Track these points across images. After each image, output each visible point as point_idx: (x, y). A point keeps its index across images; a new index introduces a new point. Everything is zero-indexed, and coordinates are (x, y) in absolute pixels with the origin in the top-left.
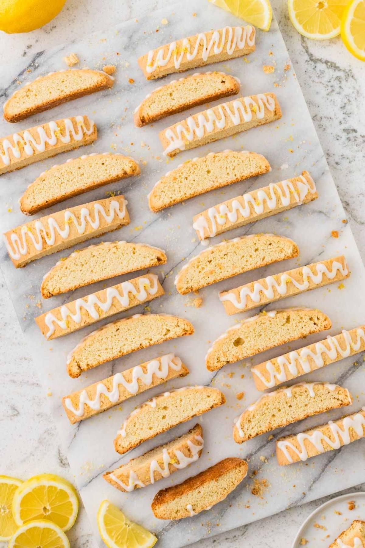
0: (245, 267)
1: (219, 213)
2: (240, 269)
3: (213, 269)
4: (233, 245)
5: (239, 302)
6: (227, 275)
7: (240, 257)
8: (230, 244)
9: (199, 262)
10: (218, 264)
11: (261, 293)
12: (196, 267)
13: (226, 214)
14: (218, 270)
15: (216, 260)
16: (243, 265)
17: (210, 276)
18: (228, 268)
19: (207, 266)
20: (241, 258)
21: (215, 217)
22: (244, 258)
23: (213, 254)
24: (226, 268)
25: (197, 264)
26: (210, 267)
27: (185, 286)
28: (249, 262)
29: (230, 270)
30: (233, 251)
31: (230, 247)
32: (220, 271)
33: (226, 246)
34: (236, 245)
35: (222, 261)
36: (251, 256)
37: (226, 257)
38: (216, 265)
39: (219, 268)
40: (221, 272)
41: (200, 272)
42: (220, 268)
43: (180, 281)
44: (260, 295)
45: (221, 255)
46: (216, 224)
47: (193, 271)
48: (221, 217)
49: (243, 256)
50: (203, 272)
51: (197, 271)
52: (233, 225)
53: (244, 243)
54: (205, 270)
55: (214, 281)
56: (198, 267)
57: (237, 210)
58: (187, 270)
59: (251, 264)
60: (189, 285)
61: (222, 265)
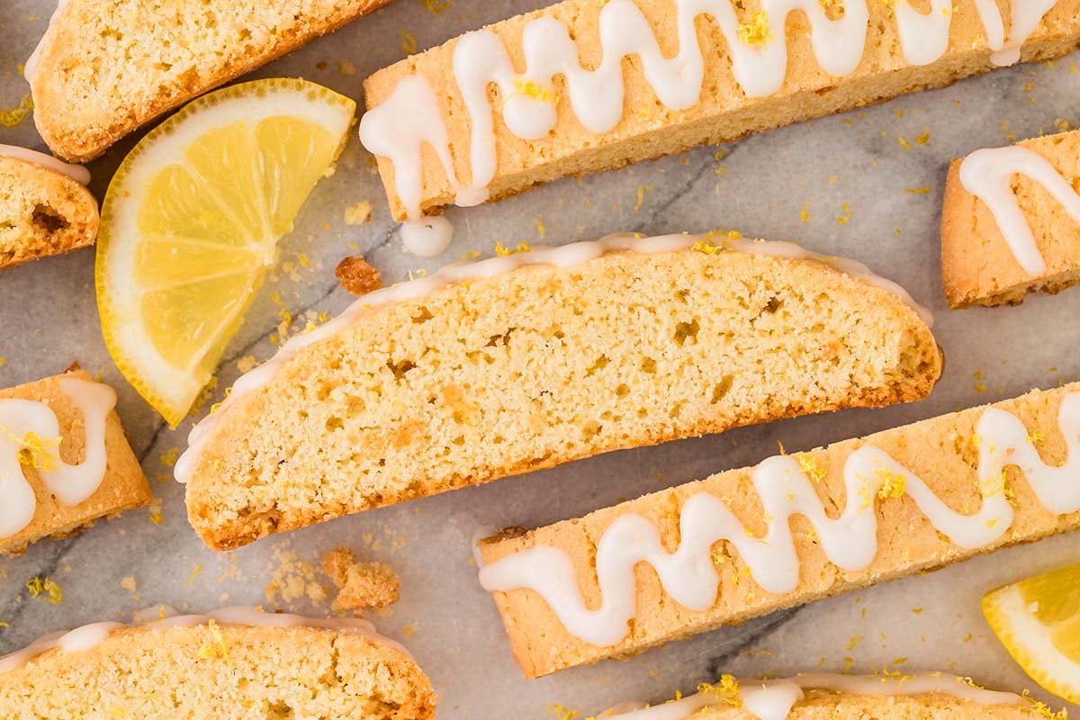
0: (609, 427)
1: (518, 66)
2: (576, 434)
3: (413, 414)
4: (552, 287)
5: (591, 601)
6: (496, 462)
7: (581, 363)
8: (533, 278)
9: (336, 366)
10: (450, 391)
11: (721, 559)
12: (312, 390)
13: (559, 81)
14: (441, 427)
15: (436, 363)
16: (595, 416)
17: (390, 454)
18: (505, 417)
19: (378, 391)
20: (590, 372)
21: (492, 91)
22: (609, 375)
23: (428, 324)
24: (491, 416)
25: (326, 374)
26: (401, 399)
27: (236, 498)
28: (634, 397)
29: (510, 436)
30: (545, 325)
31: (532, 298)
32: (454, 430)
33: (506, 288)
34: (569, 290)
35: (474, 374)
36: (649, 366)
37: (497, 352)
38: (437, 390)
39: (449, 411)
40: (460, 441)
41: (333, 423)
42: (458, 418)
43: (212, 459)
44: (718, 569)
45: (470, 337)
46: (496, 131)
47: (294, 415)
48: (530, 91)
49: (603, 361)
50: (352, 425)
51: (320, 413)
52: (594, 145)
53: (618, 282)
54: (365, 419)
55: (415, 486)
56: (325, 393)
57: (629, 62)
58: (258, 404)
59: (643, 412)
60: (263, 496)
61: (469, 399)
